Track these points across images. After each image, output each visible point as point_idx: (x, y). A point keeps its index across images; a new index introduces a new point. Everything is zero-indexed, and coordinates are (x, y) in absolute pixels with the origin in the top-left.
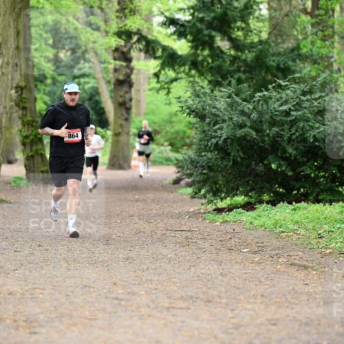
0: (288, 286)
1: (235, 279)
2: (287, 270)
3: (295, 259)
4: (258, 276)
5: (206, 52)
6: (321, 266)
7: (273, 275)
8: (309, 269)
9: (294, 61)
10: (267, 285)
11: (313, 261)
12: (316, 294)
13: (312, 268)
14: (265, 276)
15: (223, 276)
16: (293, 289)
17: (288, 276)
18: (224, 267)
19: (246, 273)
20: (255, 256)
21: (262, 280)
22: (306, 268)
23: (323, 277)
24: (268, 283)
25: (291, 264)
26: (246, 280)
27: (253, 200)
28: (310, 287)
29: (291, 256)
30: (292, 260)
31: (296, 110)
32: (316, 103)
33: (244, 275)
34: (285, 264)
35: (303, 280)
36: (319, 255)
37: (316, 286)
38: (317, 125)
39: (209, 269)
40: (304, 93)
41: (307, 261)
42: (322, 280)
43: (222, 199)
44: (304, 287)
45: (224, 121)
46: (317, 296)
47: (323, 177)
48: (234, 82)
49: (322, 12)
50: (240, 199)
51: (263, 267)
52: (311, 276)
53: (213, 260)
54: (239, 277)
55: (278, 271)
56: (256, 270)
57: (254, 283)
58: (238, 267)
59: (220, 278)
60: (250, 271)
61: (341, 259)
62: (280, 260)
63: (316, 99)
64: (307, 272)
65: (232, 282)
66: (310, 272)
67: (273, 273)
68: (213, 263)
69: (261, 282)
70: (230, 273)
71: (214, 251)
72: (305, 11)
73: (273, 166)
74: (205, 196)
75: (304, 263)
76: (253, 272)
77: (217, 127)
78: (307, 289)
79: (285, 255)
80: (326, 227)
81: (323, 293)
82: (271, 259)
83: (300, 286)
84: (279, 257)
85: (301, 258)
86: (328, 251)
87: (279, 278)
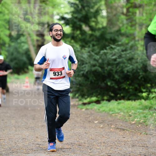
0: (116, 138)
1: (91, 135)
2: (115, 131)
3: (119, 126)
4: (102, 134)
5: (78, 32)
6: (131, 129)
7: (109, 133)
8: (125, 131)
9: (118, 36)
10: (106, 138)
11: (127, 127)
12: (128, 142)
13: (127, 130)
14: (105, 134)
15: (86, 134)
16: (118, 140)
17: (116, 133)
18: (86, 129)
19: (96, 132)
20: (101, 124)
21: (104, 136)
22: (124, 130)
23: (132, 134)
24: (107, 137)
25: (117, 128)
26: (97, 135)
27: (100, 99)
28: (126, 139)
29: (117, 125)
30: (117, 127)
31: (119, 58)
32: (128, 55)
33: (96, 133)
34: (114, 128)
35: (123, 136)
36: (129, 124)
37: (128, 138)
38: (129, 65)
39: (80, 131)
40: (123, 51)
41: (124, 127)
42: (131, 135)
43: (86, 99)
44: (123, 139)
45: (86, 63)
46: (129, 143)
47: (132, 89)
48: (91, 46)
49: (130, 14)
50: (94, 99)
51: (104, 130)
52: (126, 133)
53: (82, 127)
54: (93, 134)
55: (111, 131)
56: (101, 131)
57: (100, 137)
58: (93, 129)
59: (85, 134)
60: (98, 132)
61: (140, 126)
62: (112, 126)
63: (128, 53)
64: (124, 132)
65: (90, 136)
66: (125, 132)
67: (109, 132)
68: (82, 128)
69: (103, 136)
70: (89, 132)
71: (82, 122)
72: (123, 14)
73: (109, 84)
74: (78, 98)
75: (123, 128)
76: (100, 132)
77: (83, 66)
78: (124, 139)
79: (114, 124)
80: (133, 111)
81: (132, 142)
82: (108, 126)
83: (121, 138)
84: (112, 125)
85: (122, 125)
86: (134, 122)
87: (111, 134)
